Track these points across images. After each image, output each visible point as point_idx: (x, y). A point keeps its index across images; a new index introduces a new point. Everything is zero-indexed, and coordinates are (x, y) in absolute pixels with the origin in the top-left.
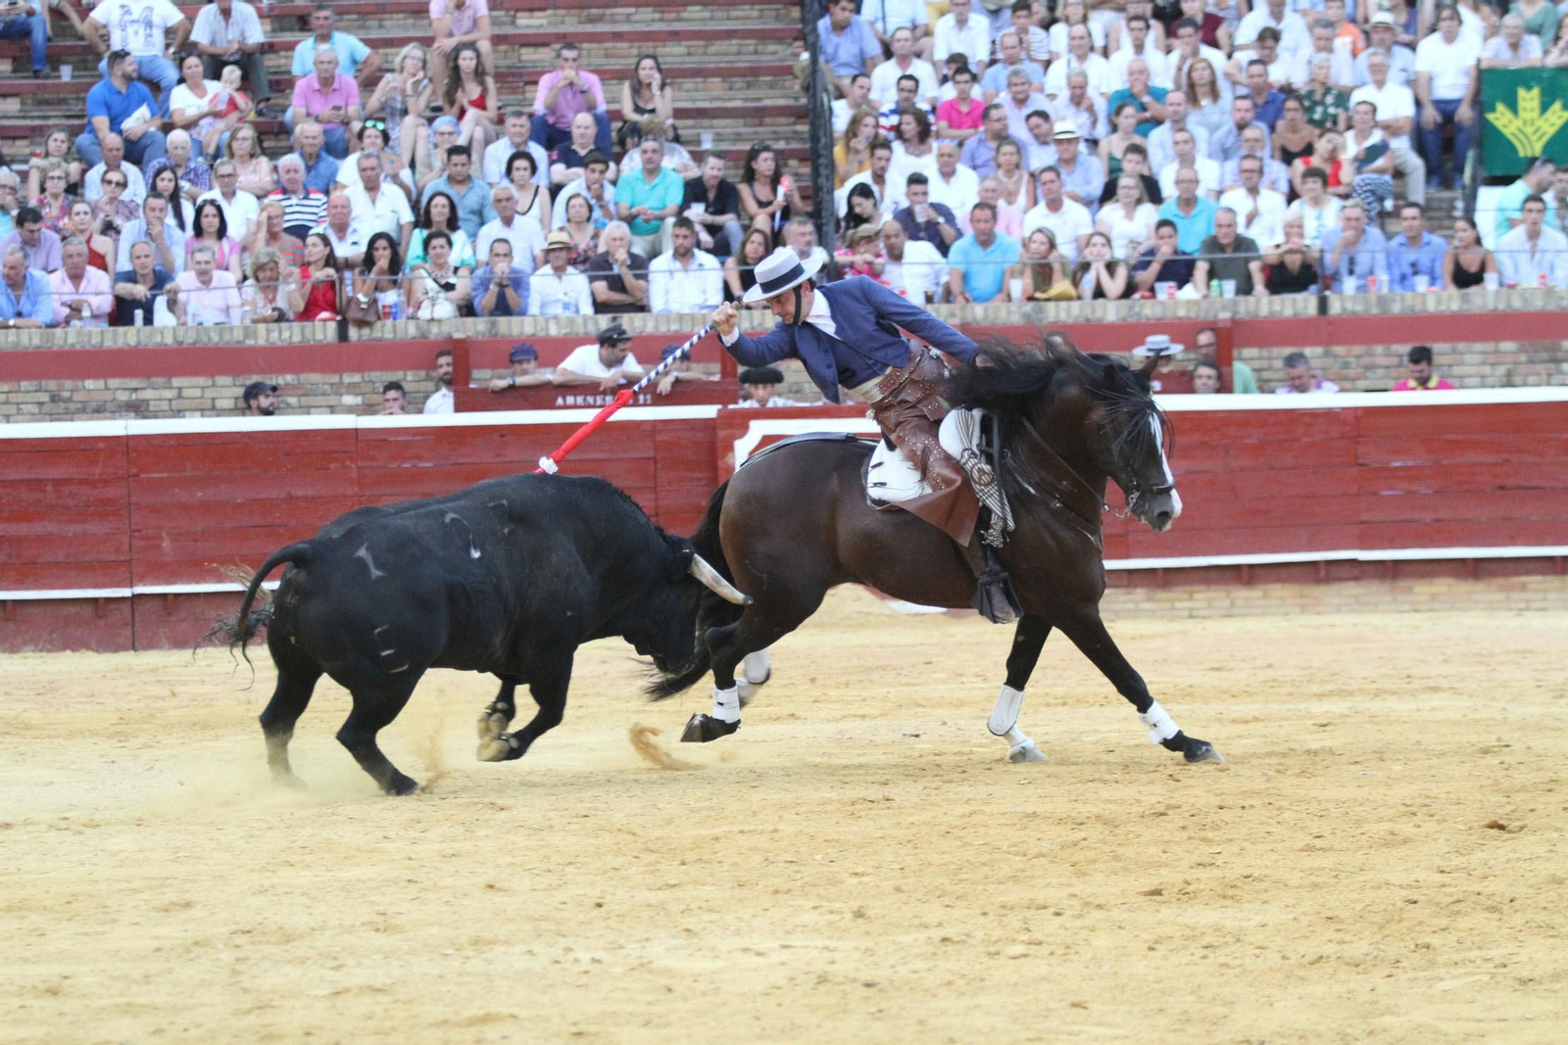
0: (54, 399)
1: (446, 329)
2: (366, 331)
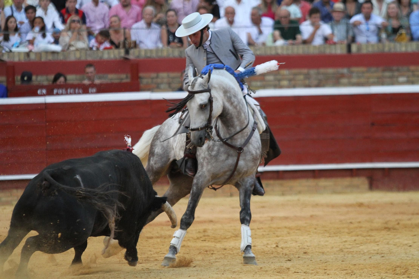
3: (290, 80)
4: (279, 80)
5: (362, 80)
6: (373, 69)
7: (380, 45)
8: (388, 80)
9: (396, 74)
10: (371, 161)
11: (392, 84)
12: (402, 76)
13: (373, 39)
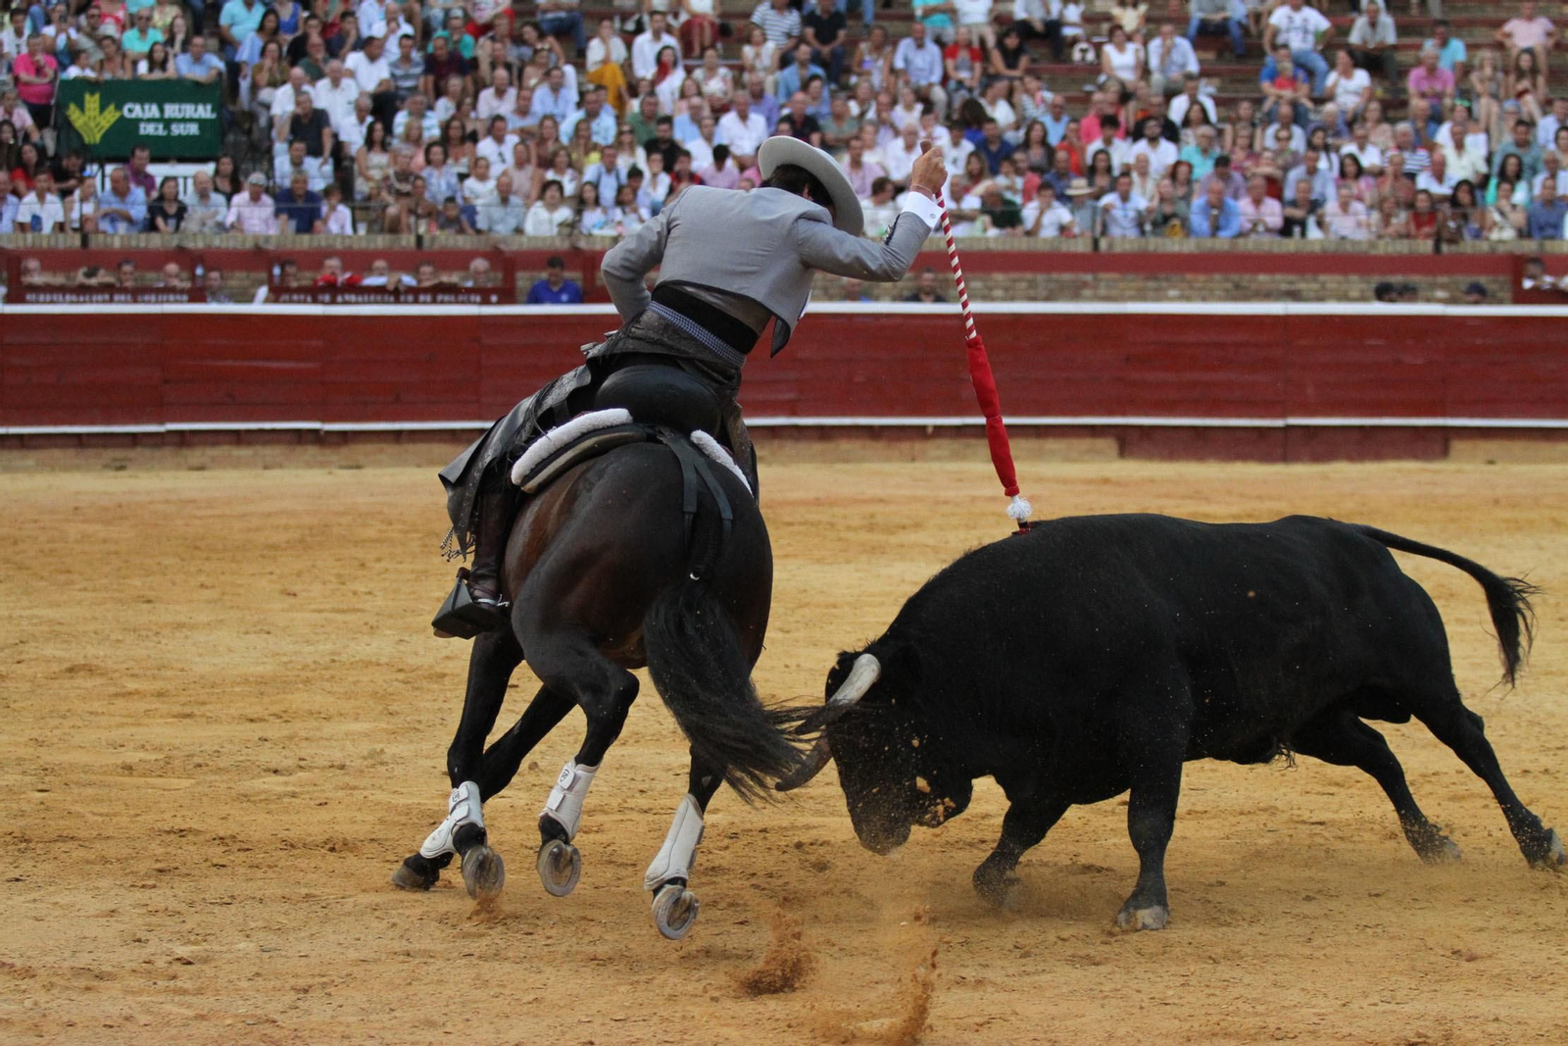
0: (1237, 286)
1: (1508, 248)
2: (1453, 248)
3: (1006, 289)
4: (991, 289)
5: (1114, 292)
6: (1130, 277)
7: (1143, 240)
8: (1151, 294)
9: (1164, 284)
10: (1124, 414)
11: (1158, 299)
12: (1174, 287)
13: (1132, 233)
